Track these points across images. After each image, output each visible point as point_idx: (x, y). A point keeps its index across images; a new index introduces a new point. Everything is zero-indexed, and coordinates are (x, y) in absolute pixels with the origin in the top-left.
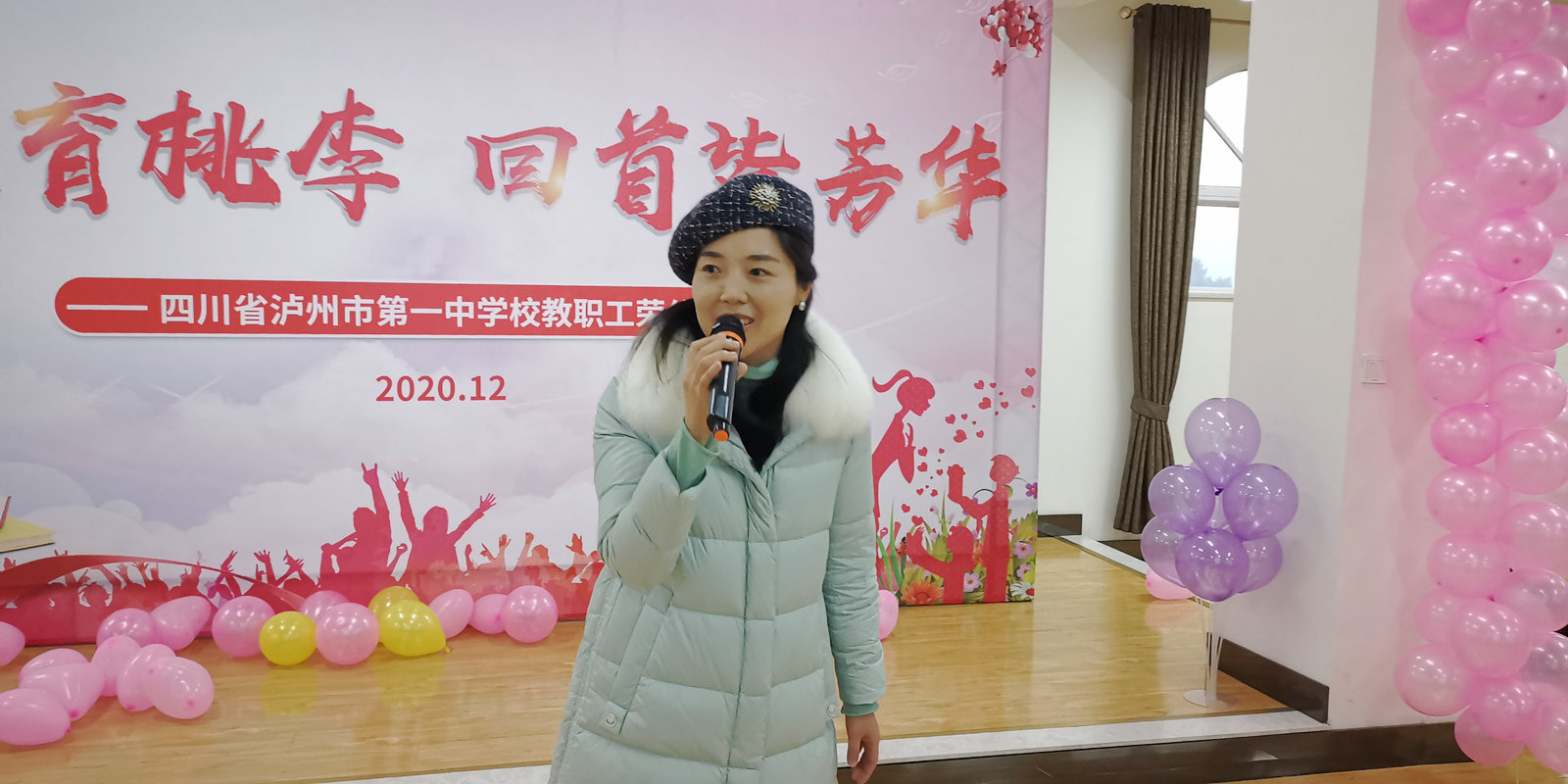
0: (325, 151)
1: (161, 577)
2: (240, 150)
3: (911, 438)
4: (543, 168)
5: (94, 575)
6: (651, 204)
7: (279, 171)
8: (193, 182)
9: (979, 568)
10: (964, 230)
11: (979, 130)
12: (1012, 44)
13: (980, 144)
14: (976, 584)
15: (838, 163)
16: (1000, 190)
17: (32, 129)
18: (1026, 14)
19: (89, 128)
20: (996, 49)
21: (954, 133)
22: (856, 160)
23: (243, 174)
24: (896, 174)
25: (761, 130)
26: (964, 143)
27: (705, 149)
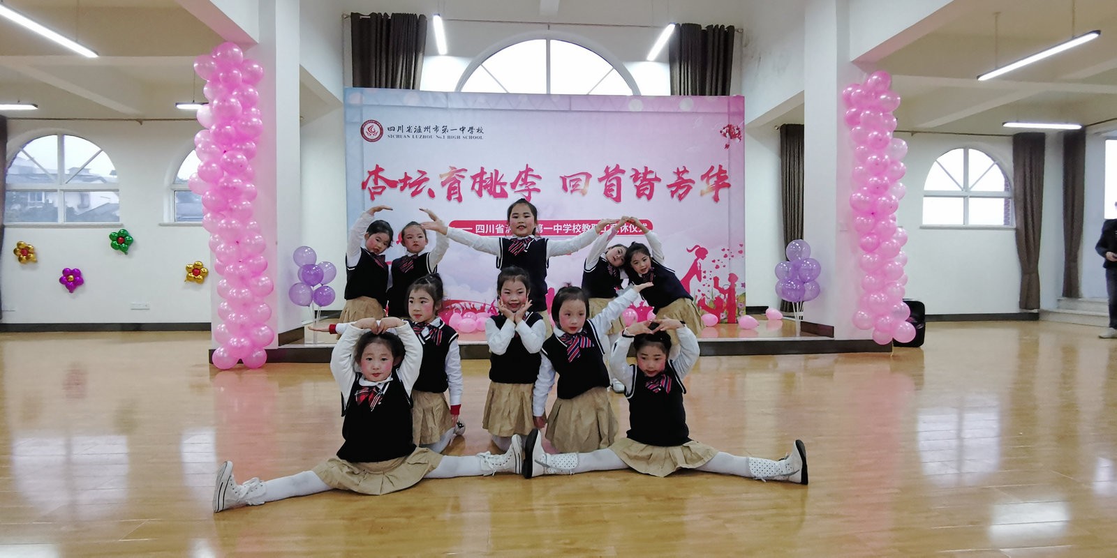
0: (520, 182)
1: (475, 307)
2: (497, 183)
3: (700, 267)
4: (582, 185)
5: (457, 305)
6: (614, 194)
7: (508, 188)
8: (485, 192)
9: (725, 311)
10: (716, 199)
11: (720, 166)
12: (731, 138)
13: (721, 170)
14: (724, 317)
15: (674, 179)
16: (728, 185)
17: (443, 179)
18: (735, 128)
19: (458, 178)
20: (726, 140)
21: (712, 168)
22: (680, 178)
23: (498, 190)
24: (693, 182)
25: (649, 170)
26: (716, 171)
27: (631, 176)
